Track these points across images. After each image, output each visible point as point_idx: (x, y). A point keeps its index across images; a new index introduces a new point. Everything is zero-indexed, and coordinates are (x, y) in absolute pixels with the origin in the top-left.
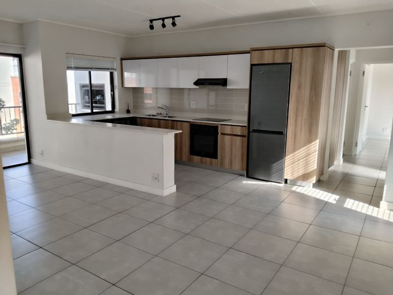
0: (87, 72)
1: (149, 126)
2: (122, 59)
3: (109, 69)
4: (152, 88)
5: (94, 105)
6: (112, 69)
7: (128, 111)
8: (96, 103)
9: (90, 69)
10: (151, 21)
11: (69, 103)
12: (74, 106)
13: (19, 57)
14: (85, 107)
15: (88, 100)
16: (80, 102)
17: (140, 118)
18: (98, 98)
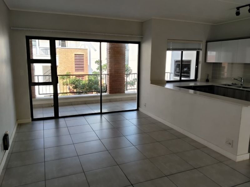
0: (180, 52)
1: (224, 95)
2: (207, 42)
3: (196, 49)
4: (229, 63)
5: (182, 74)
6: (198, 49)
7: (207, 81)
8: (184, 73)
9: (182, 50)
10: (238, 8)
11: (166, 72)
12: (169, 74)
13: (139, 43)
14: (176, 75)
15: (178, 71)
16: (173, 72)
17: (217, 86)
18: (185, 69)
